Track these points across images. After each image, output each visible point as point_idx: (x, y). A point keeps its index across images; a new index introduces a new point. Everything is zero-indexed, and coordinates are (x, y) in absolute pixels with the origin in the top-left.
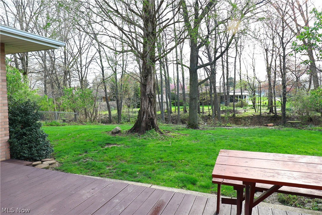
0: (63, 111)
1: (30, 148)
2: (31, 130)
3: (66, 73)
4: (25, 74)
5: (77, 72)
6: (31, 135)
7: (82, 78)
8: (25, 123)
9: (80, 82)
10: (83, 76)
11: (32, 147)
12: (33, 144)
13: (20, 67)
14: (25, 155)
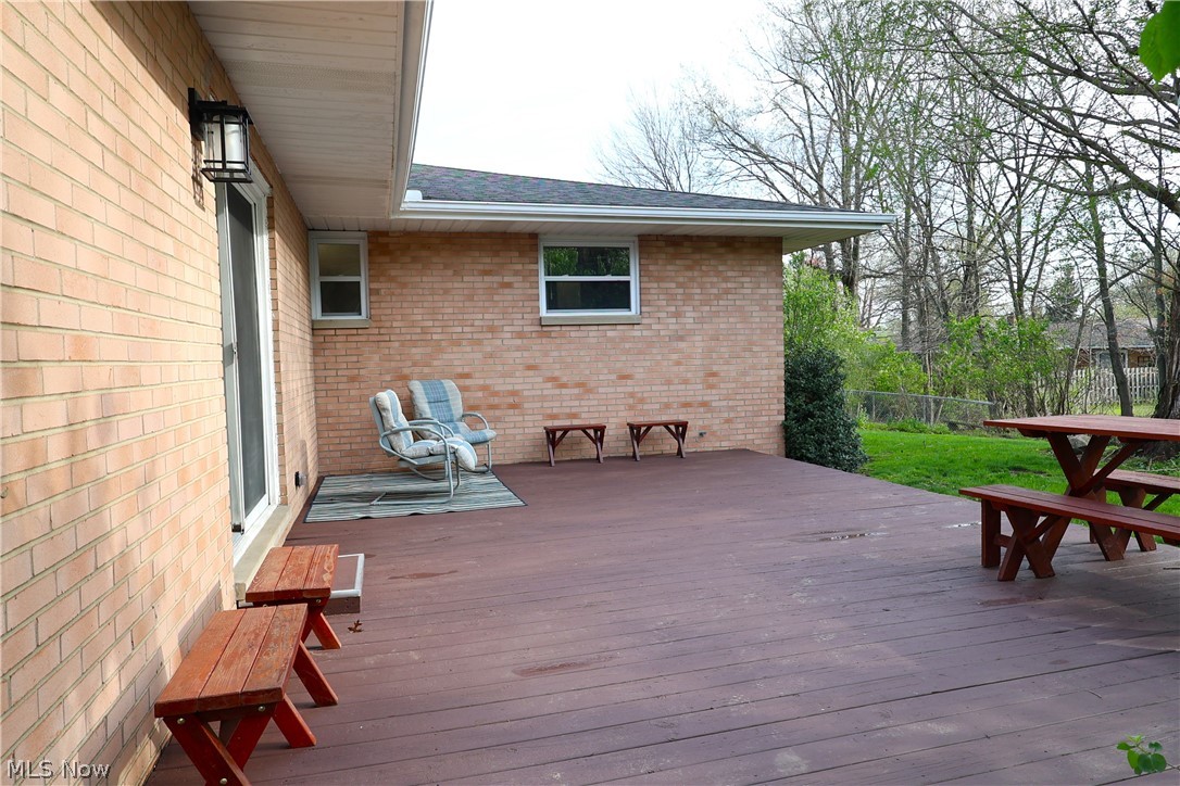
0: (955, 394)
1: (820, 443)
2: (822, 408)
3: (971, 268)
4: (849, 282)
5: (1002, 261)
6: (823, 417)
7: (1021, 282)
8: (814, 394)
9: (1013, 297)
10: (1024, 273)
11: (823, 442)
12: (826, 437)
13: (838, 263)
14: (809, 455)
